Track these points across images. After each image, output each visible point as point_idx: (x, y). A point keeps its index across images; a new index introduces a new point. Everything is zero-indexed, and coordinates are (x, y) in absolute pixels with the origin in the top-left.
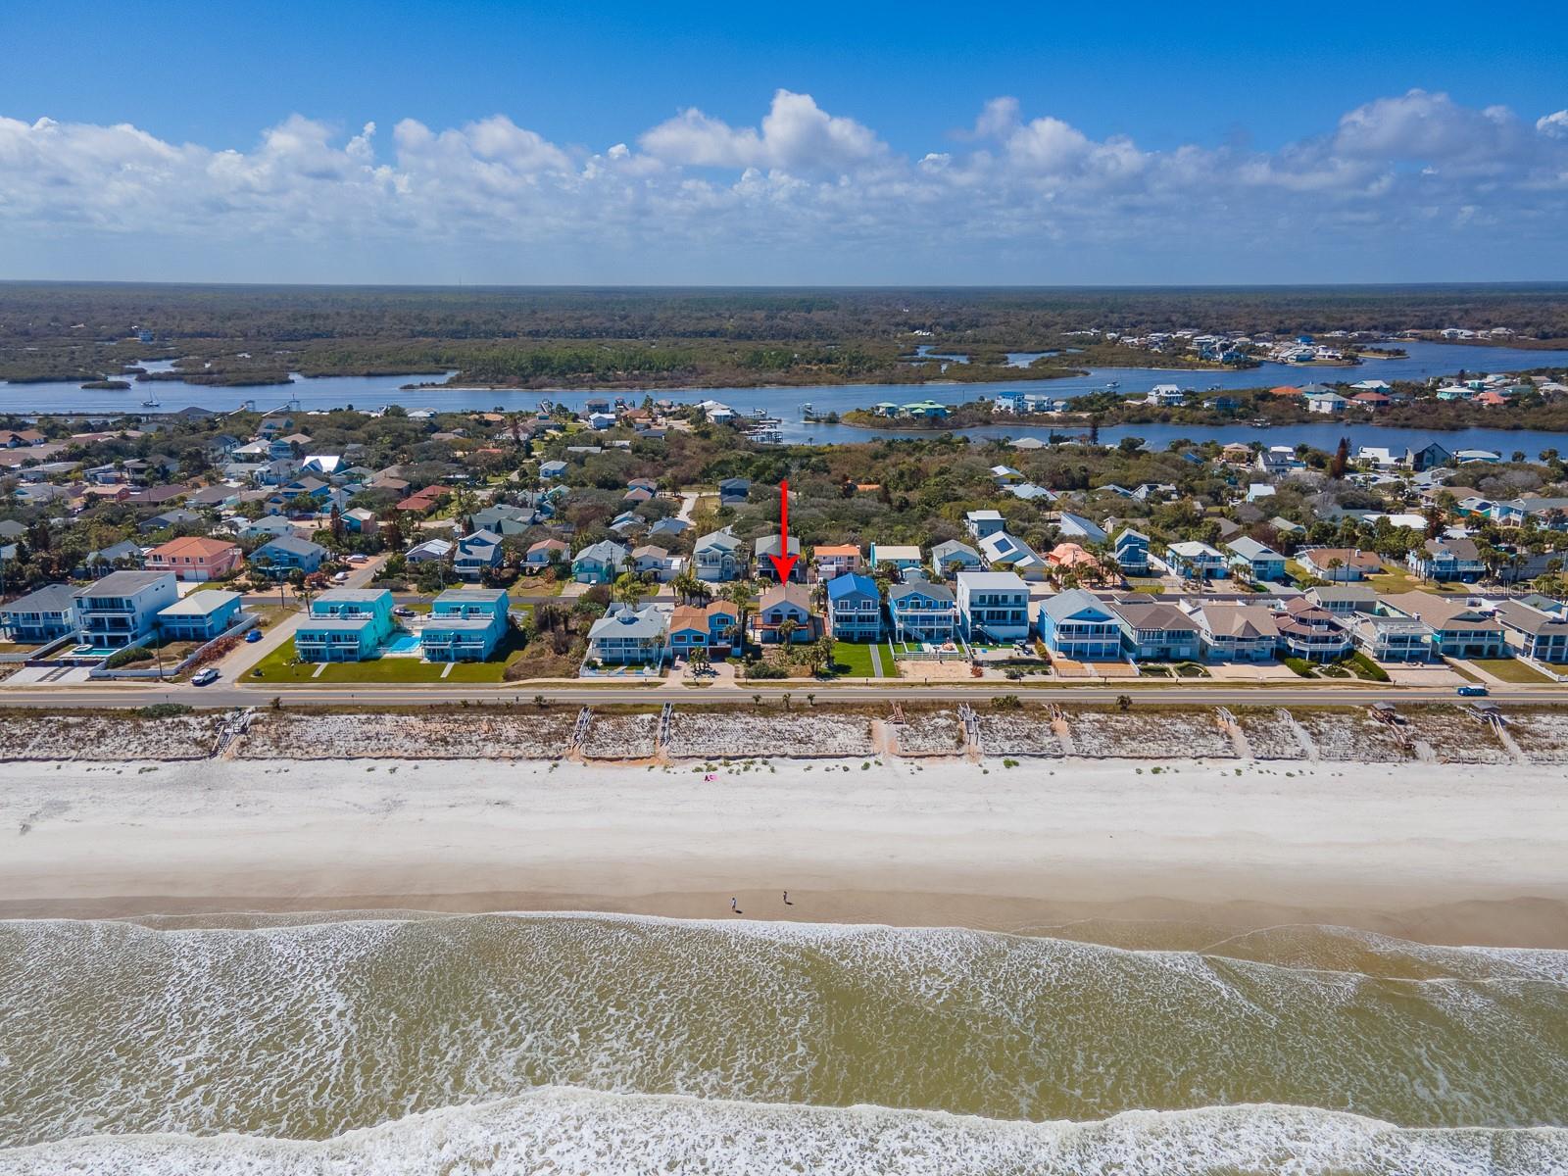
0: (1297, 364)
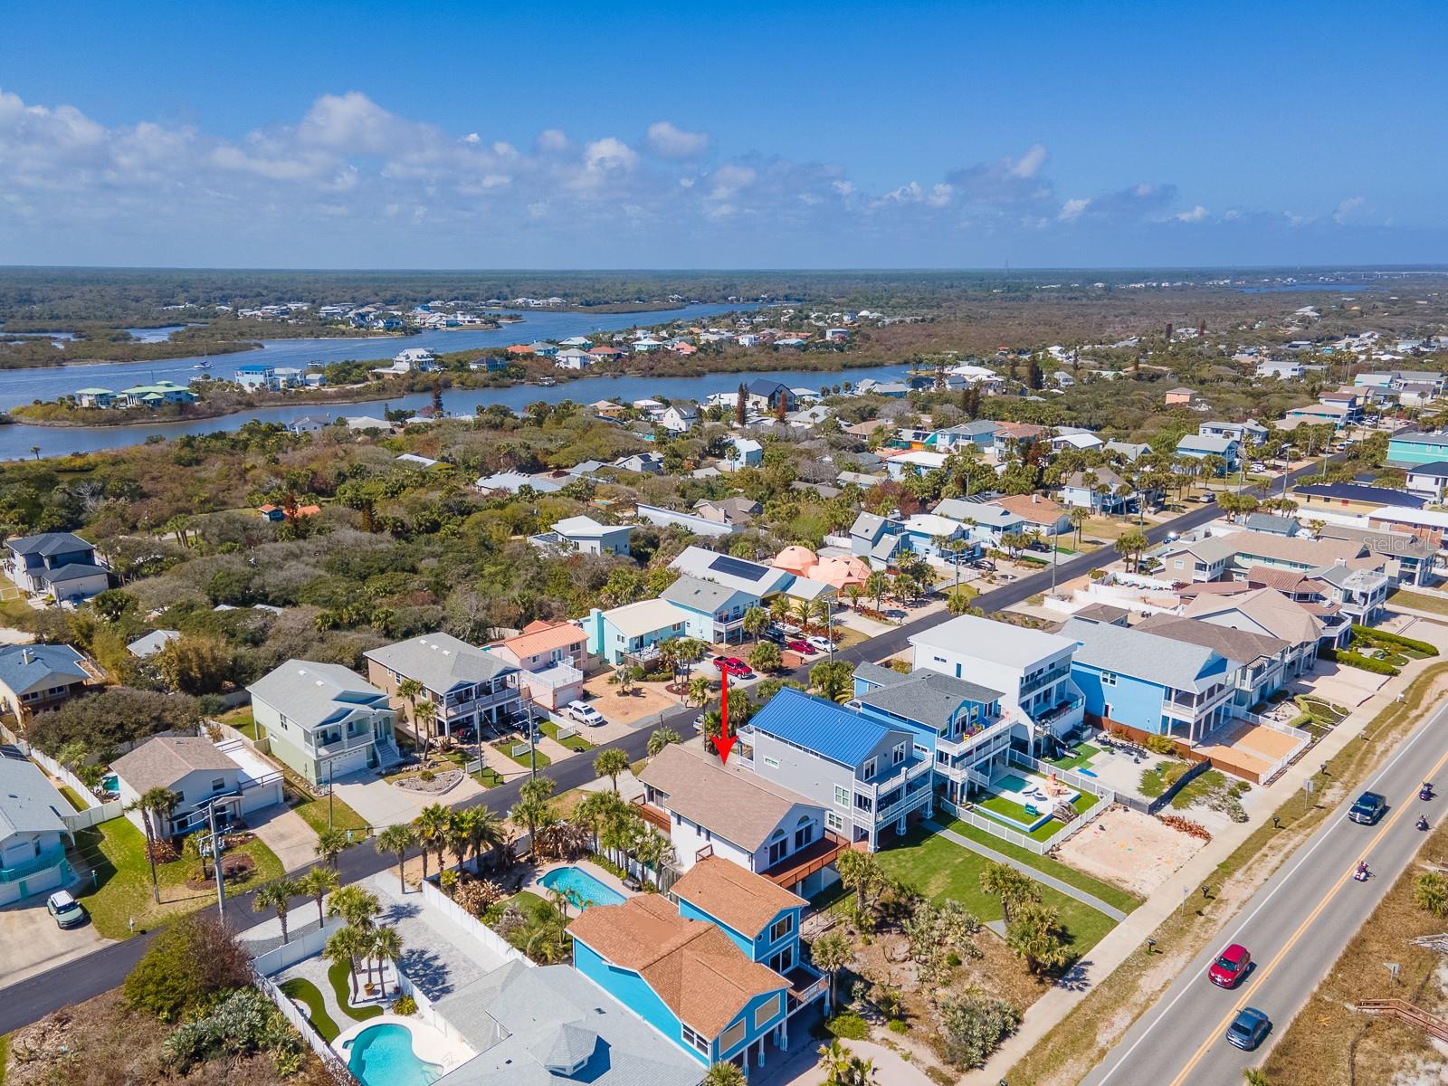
0: (449, 329)
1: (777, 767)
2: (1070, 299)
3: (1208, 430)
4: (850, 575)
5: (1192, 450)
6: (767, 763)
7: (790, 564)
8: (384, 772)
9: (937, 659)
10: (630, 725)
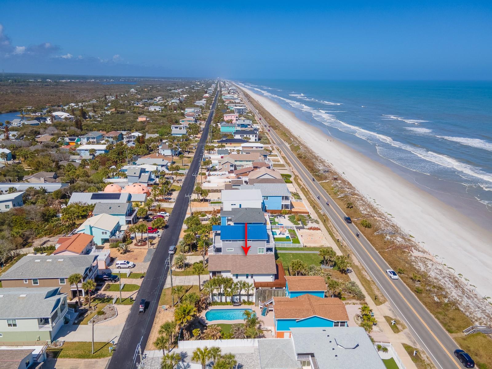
1: (233, 251)
2: (46, 85)
3: (174, 128)
4: (143, 190)
5: (176, 134)
6: (228, 251)
7: (114, 191)
8: (76, 322)
9: (232, 205)
10: (145, 261)
